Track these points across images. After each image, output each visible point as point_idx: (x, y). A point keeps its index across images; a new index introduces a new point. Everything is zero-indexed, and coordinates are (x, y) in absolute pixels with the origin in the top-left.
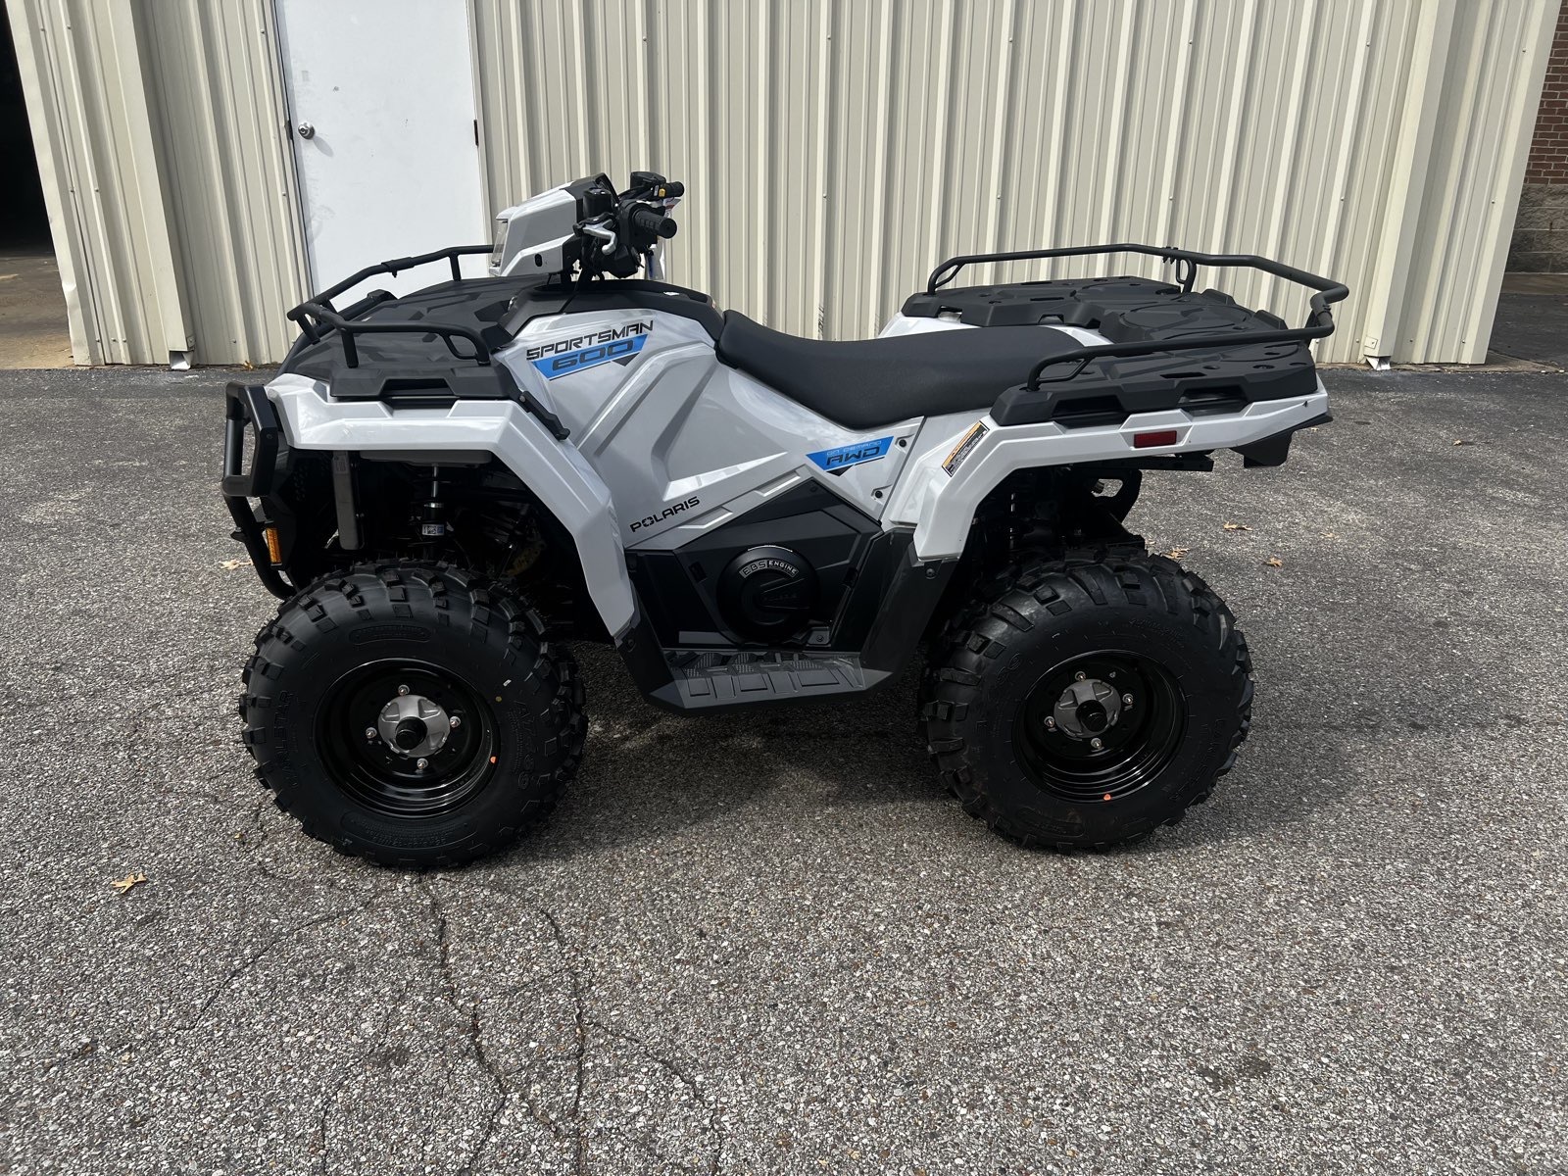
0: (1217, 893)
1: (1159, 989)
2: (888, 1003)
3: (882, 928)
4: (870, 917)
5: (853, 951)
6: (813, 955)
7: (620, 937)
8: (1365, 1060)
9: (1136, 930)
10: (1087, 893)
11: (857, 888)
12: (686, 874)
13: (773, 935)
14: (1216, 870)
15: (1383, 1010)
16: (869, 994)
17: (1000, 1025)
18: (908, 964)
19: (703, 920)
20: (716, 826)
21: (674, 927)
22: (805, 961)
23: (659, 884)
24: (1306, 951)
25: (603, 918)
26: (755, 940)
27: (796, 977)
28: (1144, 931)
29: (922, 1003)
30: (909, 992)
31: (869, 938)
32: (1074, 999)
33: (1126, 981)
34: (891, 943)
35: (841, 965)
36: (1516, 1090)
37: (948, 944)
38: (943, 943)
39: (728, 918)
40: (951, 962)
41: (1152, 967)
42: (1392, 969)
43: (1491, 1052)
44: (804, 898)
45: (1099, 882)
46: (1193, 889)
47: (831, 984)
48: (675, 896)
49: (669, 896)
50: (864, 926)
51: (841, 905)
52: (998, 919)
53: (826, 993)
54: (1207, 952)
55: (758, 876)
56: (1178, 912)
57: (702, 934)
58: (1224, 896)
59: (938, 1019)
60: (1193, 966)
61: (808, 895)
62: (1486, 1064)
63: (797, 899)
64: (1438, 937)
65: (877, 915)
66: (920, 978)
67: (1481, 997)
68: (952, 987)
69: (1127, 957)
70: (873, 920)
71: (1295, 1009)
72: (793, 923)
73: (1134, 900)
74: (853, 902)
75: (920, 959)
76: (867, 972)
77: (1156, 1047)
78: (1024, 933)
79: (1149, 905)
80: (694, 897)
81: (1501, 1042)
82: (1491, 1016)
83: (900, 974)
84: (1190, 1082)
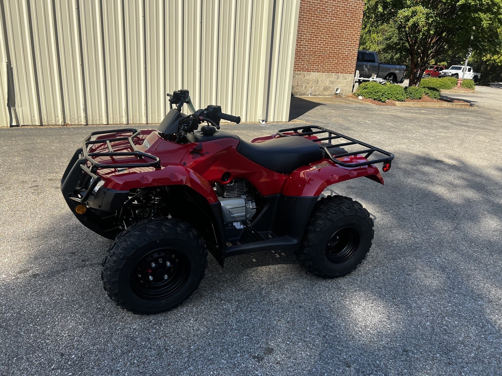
0: (248, 294)
1: (236, 332)
2: (144, 363)
3: (137, 333)
4: (132, 331)
5: (127, 346)
6: (111, 352)
7: (25, 365)
8: (299, 339)
9: (225, 312)
10: (208, 303)
11: (126, 320)
12: (52, 331)
13: (94, 348)
14: (246, 286)
15: (300, 321)
16: (135, 361)
17: (186, 360)
18: (149, 345)
19: (62, 349)
20: (63, 308)
21: (49, 355)
22: (108, 355)
23: (40, 337)
24: (276, 307)
25: (16, 359)
26: (86, 351)
27: (105, 363)
28: (228, 312)
29: (156, 359)
30: (151, 356)
31: (132, 339)
32: (210, 343)
33: (225, 332)
34: (141, 338)
35: (123, 353)
36: (340, 338)
37: (163, 333)
38: (161, 334)
39: (74, 345)
40: (165, 340)
41: (233, 324)
42: (300, 307)
43: (331, 327)
44: (105, 329)
45: (211, 298)
46: (240, 294)
47: (120, 361)
48: (48, 341)
49: (45, 342)
50: (130, 334)
51: (120, 328)
52: (179, 319)
53: (119, 365)
54: (248, 315)
55: (84, 324)
56: (237, 303)
57: (62, 355)
58: (250, 294)
59: (163, 364)
60: (245, 321)
61: (106, 328)
62: (331, 332)
63: (102, 330)
64: (310, 294)
65: (135, 329)
66: (154, 350)
67: (325, 310)
68: (166, 350)
69: (224, 323)
70: (133, 331)
71: (277, 327)
72: (101, 340)
73: (223, 302)
74: (125, 326)
75: (153, 342)
76: (134, 353)
77: (238, 353)
78: (189, 323)
79: (228, 303)
80: (57, 340)
81: (333, 323)
82: (329, 315)
83: (146, 350)
84: (251, 362)
